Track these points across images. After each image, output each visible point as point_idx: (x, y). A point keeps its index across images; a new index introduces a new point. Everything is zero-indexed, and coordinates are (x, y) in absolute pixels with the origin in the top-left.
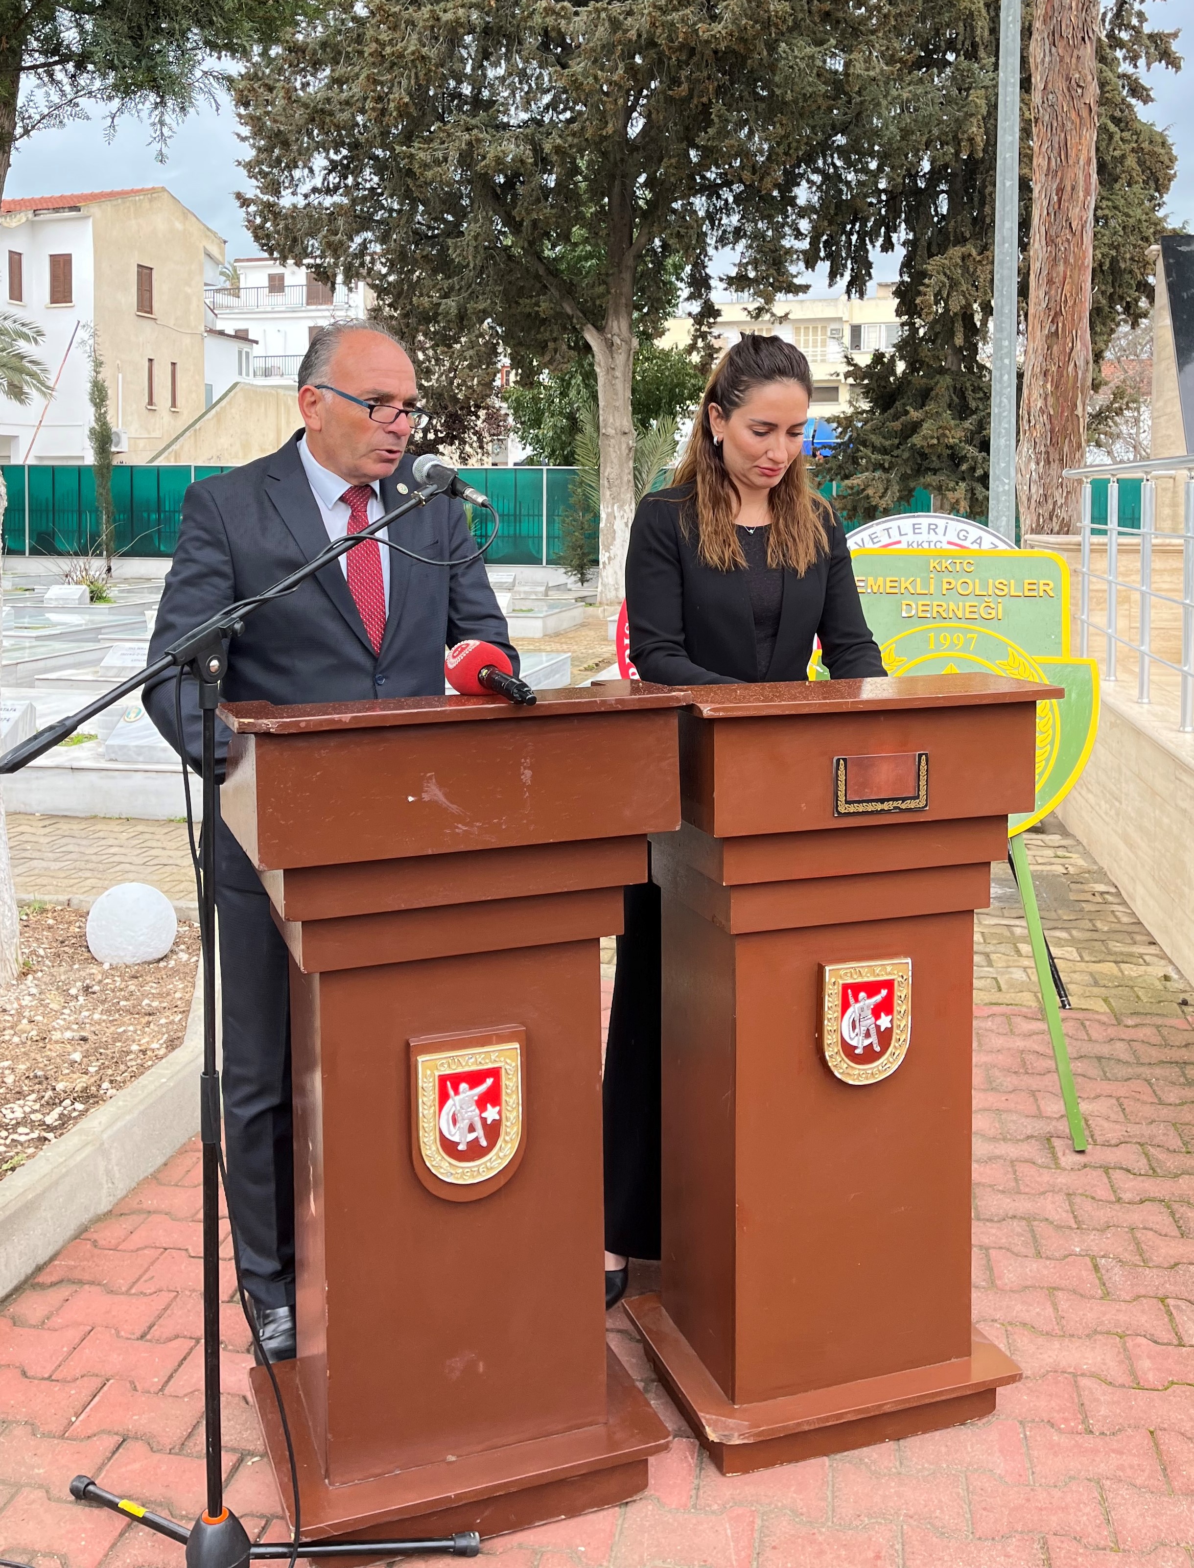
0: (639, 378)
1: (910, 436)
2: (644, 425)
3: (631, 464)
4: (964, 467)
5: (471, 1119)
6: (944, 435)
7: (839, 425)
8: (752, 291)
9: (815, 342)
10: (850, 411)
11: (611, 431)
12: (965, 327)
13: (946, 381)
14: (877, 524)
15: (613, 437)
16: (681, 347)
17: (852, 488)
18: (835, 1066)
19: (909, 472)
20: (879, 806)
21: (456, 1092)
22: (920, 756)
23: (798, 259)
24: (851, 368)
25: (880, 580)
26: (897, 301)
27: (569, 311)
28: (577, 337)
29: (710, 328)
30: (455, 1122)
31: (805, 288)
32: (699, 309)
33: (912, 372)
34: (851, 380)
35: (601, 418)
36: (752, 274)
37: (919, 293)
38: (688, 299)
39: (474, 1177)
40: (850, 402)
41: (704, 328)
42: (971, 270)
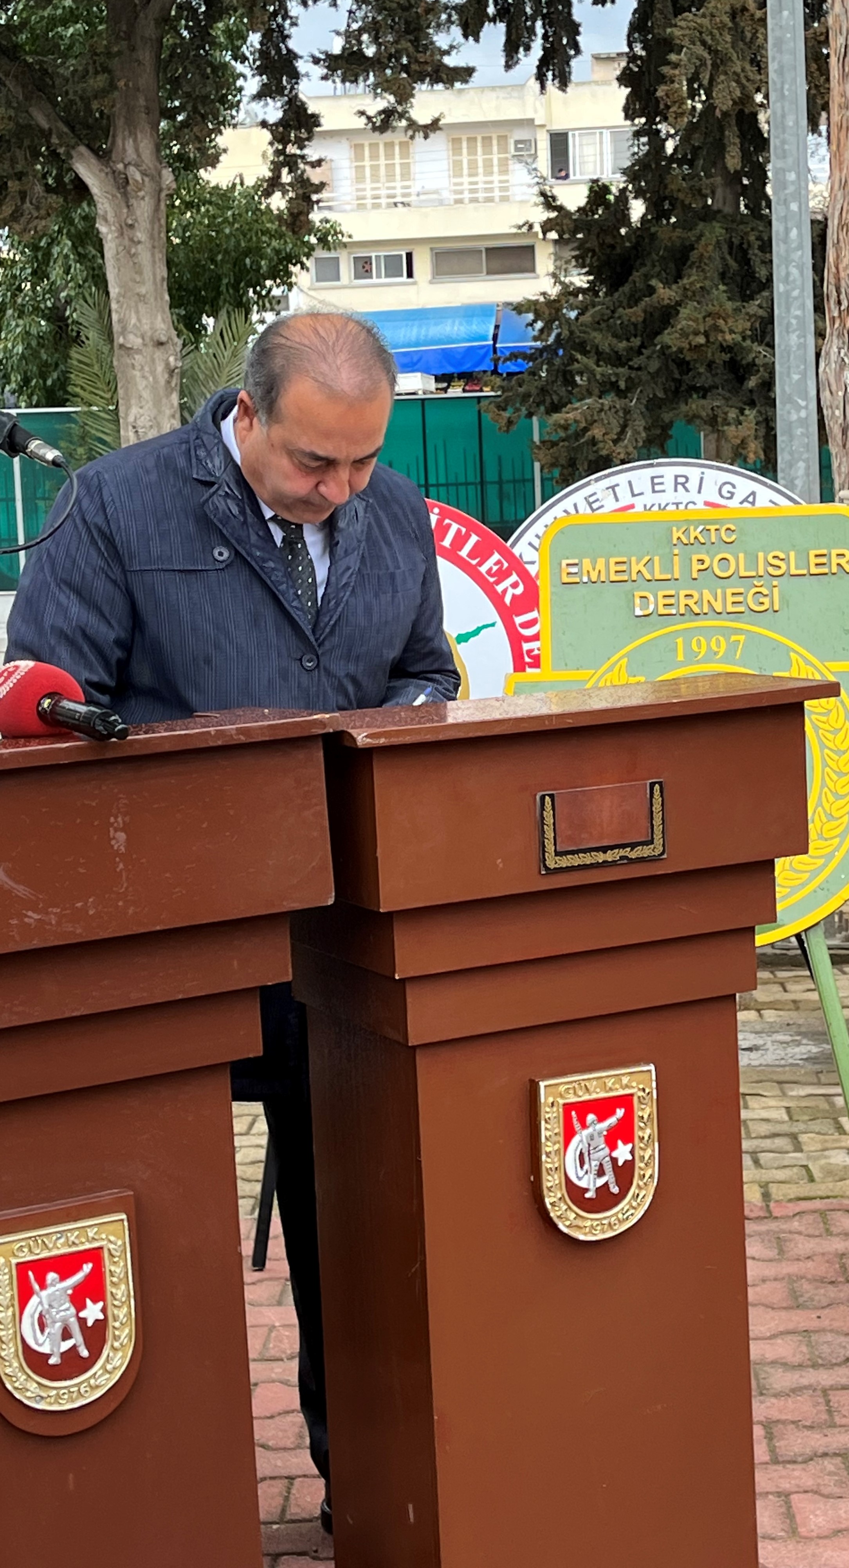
0: (178, 241)
1: (658, 333)
2: (190, 327)
3: (175, 398)
4: (752, 382)
5: (64, 1321)
6: (716, 328)
7: (538, 317)
8: (372, 79)
9: (488, 164)
10: (554, 291)
11: (134, 341)
12: (742, 136)
13: (715, 232)
14: (597, 480)
15: (139, 351)
16: (250, 182)
17: (565, 428)
18: (559, 1217)
19: (660, 394)
20: (601, 857)
21: (43, 1286)
22: (652, 785)
23: (449, 21)
24: (553, 215)
25: (601, 564)
26: (626, 91)
27: (44, 124)
28: (60, 169)
29: (301, 147)
30: (42, 1326)
31: (465, 74)
32: (280, 114)
33: (658, 218)
34: (553, 235)
35: (115, 317)
36: (370, 51)
37: (662, 79)
38: (259, 96)
39: (73, 1401)
40: (554, 275)
41: (292, 149)
42: (749, 35)
